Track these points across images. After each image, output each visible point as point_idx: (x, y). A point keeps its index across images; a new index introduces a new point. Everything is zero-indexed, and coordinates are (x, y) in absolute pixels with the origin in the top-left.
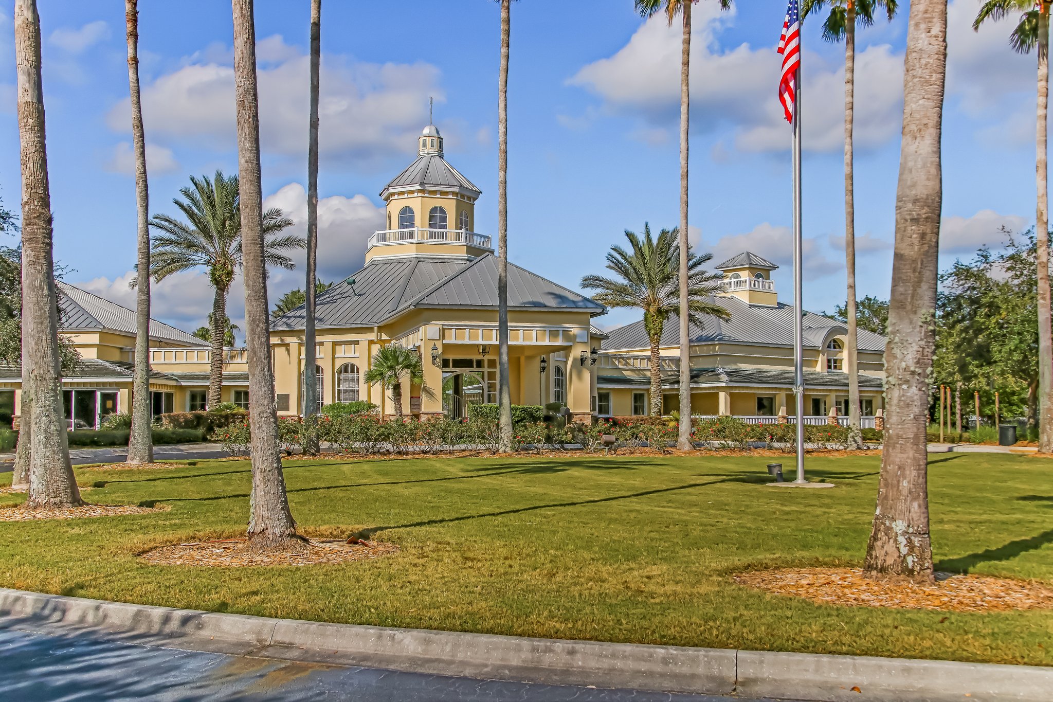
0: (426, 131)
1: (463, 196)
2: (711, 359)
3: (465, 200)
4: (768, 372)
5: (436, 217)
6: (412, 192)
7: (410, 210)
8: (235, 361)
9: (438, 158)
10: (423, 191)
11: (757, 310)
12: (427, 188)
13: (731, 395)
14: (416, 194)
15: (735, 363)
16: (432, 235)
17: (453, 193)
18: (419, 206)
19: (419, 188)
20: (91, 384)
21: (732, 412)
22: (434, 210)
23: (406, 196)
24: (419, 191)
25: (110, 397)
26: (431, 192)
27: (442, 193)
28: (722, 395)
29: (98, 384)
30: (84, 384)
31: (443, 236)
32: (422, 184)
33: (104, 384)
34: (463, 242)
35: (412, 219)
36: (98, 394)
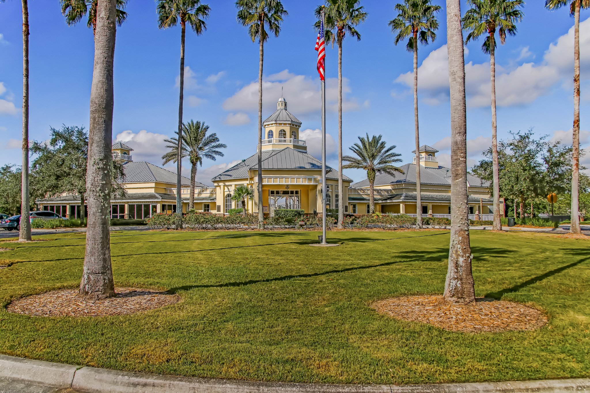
0: (280, 100)
1: (293, 125)
2: (401, 190)
3: (295, 126)
4: (426, 195)
5: (283, 133)
6: (272, 124)
7: (272, 132)
8: (204, 193)
9: (284, 110)
10: (276, 124)
11: (428, 170)
12: (278, 122)
13: (405, 205)
14: (274, 125)
15: (412, 192)
16: (280, 141)
17: (289, 124)
18: (275, 129)
19: (275, 122)
20: (148, 202)
21: (406, 212)
22: (281, 131)
23: (270, 126)
24: (275, 124)
25: (155, 207)
26: (280, 124)
27: (284, 124)
28: (401, 205)
29: (150, 202)
30: (146, 202)
31: (285, 141)
32: (276, 121)
33: (153, 202)
34: (292, 143)
35: (272, 135)
36: (151, 205)
